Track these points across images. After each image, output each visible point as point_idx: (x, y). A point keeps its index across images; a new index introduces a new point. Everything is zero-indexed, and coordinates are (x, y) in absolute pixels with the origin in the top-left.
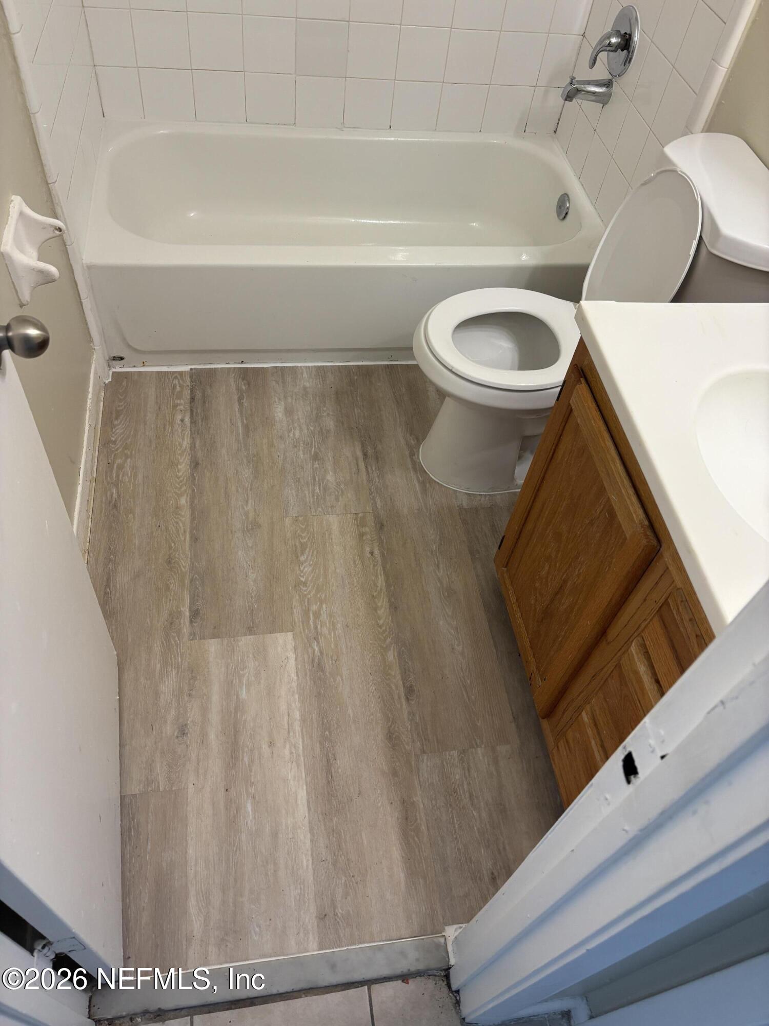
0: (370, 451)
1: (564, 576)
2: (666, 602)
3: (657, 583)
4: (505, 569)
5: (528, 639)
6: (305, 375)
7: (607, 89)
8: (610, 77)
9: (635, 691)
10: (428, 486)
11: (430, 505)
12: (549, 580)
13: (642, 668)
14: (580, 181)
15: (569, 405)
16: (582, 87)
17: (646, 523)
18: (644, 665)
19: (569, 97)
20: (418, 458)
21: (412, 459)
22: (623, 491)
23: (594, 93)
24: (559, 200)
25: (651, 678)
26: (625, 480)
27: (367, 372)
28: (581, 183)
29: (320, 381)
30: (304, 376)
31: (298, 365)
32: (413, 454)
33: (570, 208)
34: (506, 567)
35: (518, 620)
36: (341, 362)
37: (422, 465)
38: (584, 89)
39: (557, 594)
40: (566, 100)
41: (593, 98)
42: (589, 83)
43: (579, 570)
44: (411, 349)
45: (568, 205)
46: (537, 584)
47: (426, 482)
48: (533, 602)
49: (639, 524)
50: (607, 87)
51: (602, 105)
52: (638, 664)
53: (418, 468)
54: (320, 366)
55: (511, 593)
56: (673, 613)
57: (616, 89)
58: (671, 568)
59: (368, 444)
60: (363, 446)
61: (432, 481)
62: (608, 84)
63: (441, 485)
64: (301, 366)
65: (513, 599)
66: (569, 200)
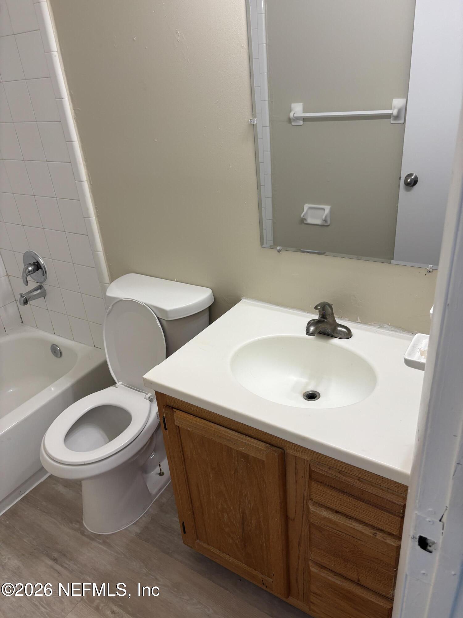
0: (56, 555)
1: (241, 510)
2: (311, 471)
3: (296, 468)
4: (198, 540)
5: (244, 564)
8: (39, 284)
9: (331, 528)
10: (108, 541)
11: (119, 550)
12: (232, 521)
13: (325, 513)
14: (56, 335)
15: (176, 426)
16: (29, 295)
17: (269, 446)
18: (325, 511)
19: (25, 303)
20: (88, 531)
21: (85, 535)
22: (244, 441)
23: (36, 295)
24: (51, 350)
25: (333, 514)
26: (240, 436)
28: (58, 335)
32: (82, 531)
33: (61, 349)
34: (197, 539)
35: (230, 559)
37: (94, 533)
39: (243, 524)
40: (24, 305)
41: (37, 297)
42: (31, 292)
43: (248, 499)
45: (59, 349)
46: (227, 530)
47: (105, 540)
48: (231, 541)
49: (266, 449)
50: (41, 289)
51: (43, 298)
52: (321, 513)
53: (94, 537)
55: (212, 549)
56: (320, 473)
58: (298, 455)
59: (51, 552)
60: (48, 556)
61: (108, 537)
62: (40, 287)
63: (115, 533)
65: (217, 551)
66: (57, 346)
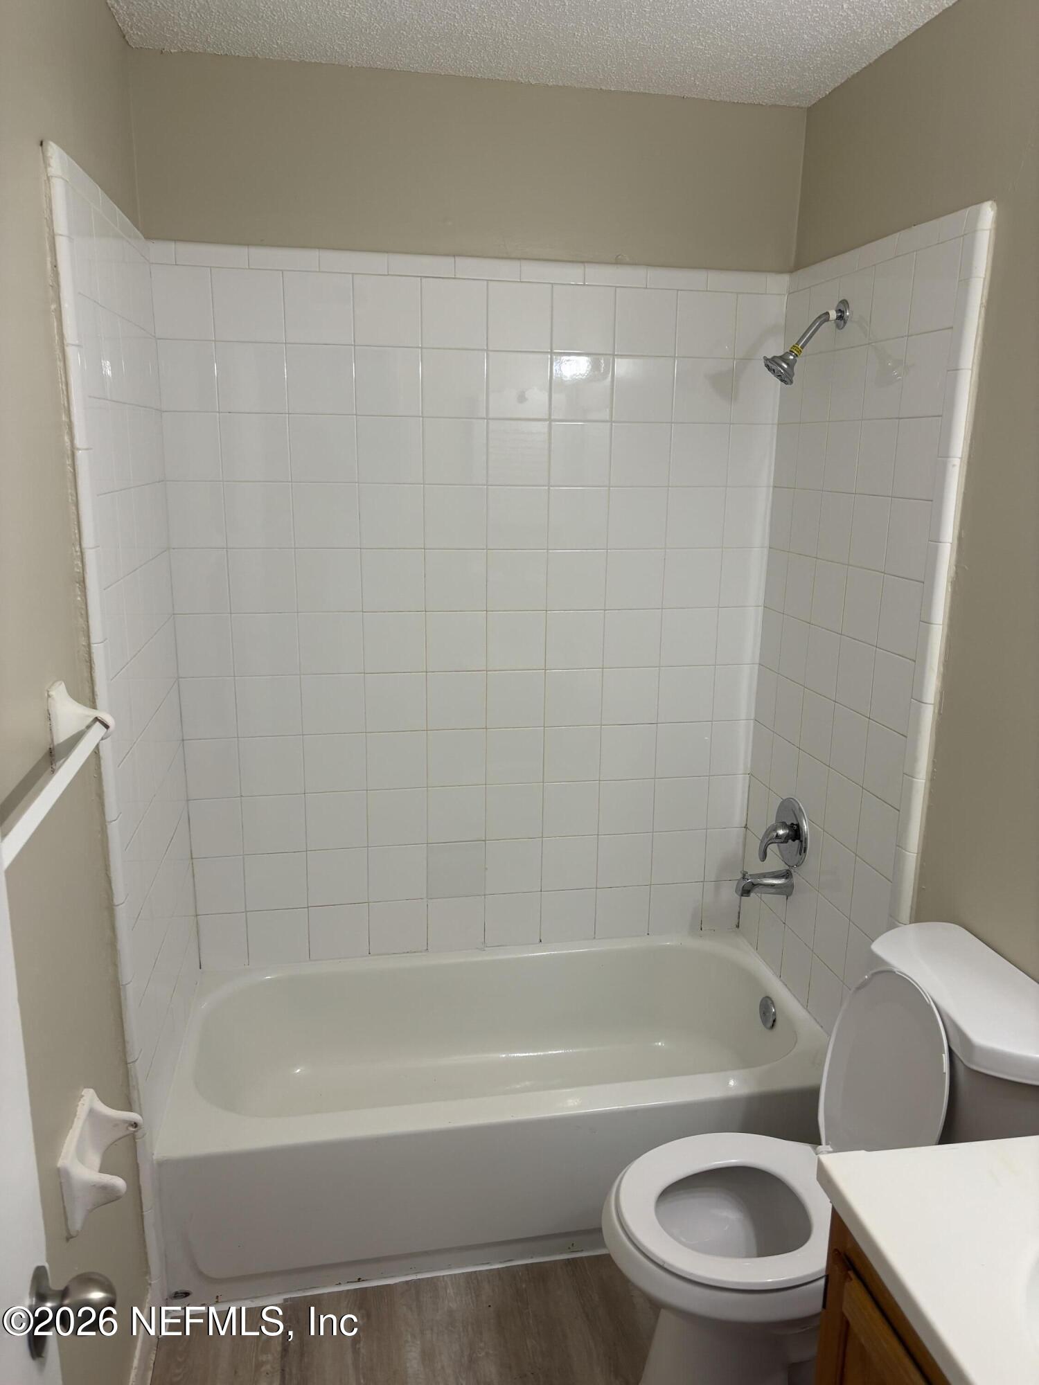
6: (450, 1291)
7: (787, 880)
8: (787, 868)
14: (781, 980)
15: (843, 1314)
16: (759, 881)
19: (746, 892)
23: (773, 885)
24: (760, 1005)
27: (539, 1273)
28: (784, 983)
29: (471, 1298)
30: (448, 1291)
31: (438, 1275)
33: (777, 1013)
36: (501, 1262)
38: (761, 883)
40: (742, 895)
41: (773, 890)
42: (765, 876)
44: (600, 1230)
45: (774, 1010)
50: (787, 878)
51: (785, 897)
54: (471, 1272)
57: (796, 879)
62: (787, 875)
64: (443, 1276)
66: (773, 1003)
